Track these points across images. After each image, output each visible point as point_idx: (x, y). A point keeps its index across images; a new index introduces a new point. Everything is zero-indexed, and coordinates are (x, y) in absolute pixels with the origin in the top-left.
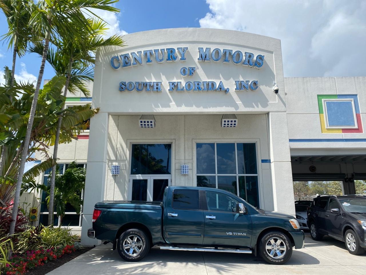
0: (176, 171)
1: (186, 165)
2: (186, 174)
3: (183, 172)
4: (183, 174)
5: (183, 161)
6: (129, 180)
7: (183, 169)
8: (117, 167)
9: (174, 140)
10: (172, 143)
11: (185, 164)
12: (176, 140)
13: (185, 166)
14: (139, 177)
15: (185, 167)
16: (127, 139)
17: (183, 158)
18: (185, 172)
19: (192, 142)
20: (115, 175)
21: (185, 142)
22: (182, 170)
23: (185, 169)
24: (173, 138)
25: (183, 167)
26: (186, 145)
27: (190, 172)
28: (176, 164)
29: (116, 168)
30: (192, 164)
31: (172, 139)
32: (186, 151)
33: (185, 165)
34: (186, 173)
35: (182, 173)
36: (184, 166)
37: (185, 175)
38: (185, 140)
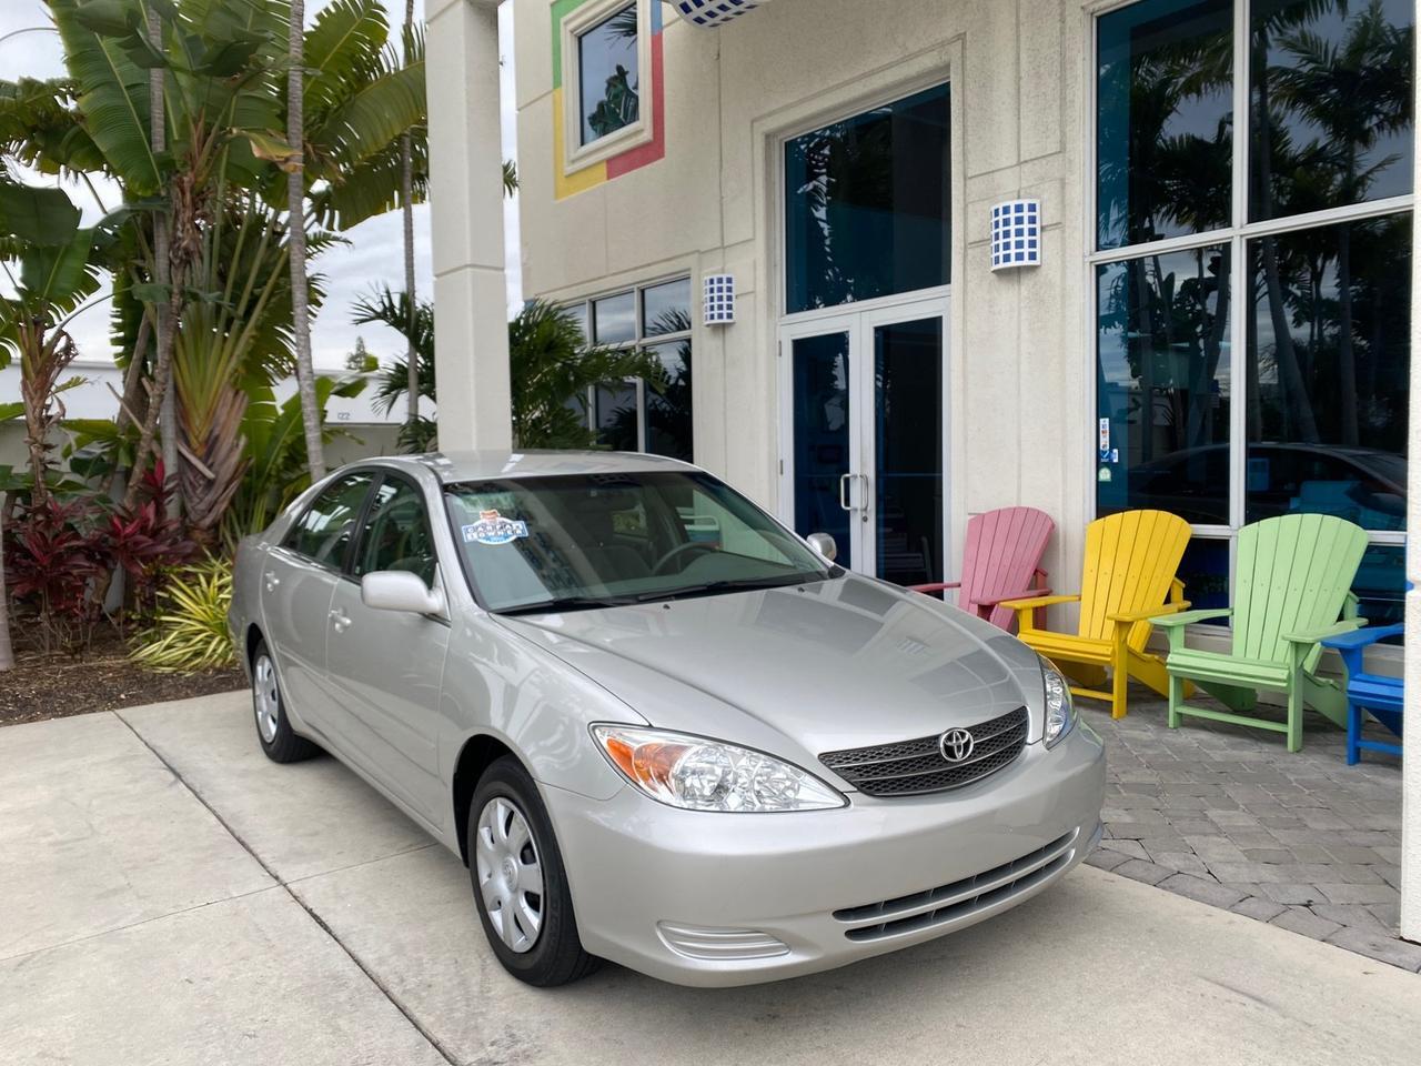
0: (970, 251)
1: (1026, 203)
2: (1026, 262)
3: (1002, 253)
4: (1002, 265)
5: (1008, 181)
6: (780, 342)
7: (1001, 229)
8: (725, 285)
9: (956, 49)
10: (947, 67)
11: (1019, 198)
12: (968, 37)
13: (1019, 208)
14: (819, 322)
15: (1013, 215)
16: (752, 122)
17: (1006, 157)
18: (1013, 251)
19: (1063, 21)
20: (724, 325)
21: (1018, 39)
22: (997, 235)
23: (1019, 233)
24: (949, 33)
25: (1001, 217)
26: (1023, 56)
27: (1048, 248)
28: (970, 206)
29: (720, 290)
30: (1063, 183)
31: (943, 44)
32: (1024, 99)
33: (1012, 204)
34: (1020, 257)
35: (997, 261)
36: (1006, 210)
37: (1019, 268)
38: (1018, 25)
